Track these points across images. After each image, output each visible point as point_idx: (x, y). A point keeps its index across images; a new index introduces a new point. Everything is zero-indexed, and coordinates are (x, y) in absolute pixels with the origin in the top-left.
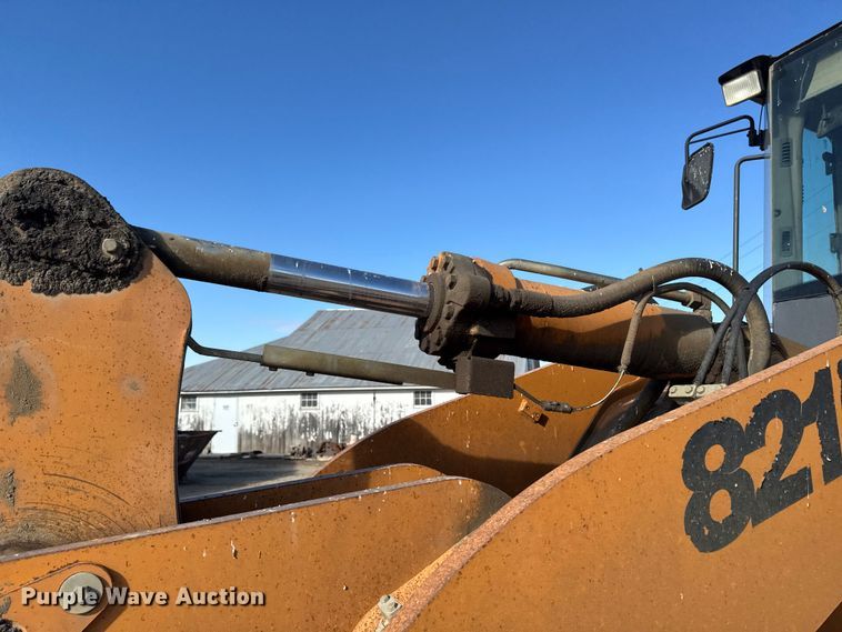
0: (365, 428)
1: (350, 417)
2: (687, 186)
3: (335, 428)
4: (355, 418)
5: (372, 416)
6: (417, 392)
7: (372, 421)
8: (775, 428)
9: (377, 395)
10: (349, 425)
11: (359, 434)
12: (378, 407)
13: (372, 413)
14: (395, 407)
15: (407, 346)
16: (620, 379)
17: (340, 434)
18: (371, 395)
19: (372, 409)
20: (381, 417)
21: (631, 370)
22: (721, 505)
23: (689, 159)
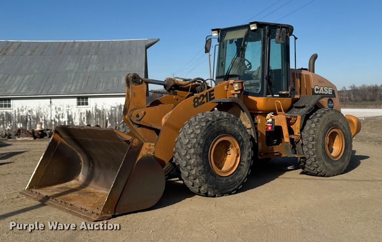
0: (45, 120)
1: (35, 113)
2: (206, 48)
3: (24, 120)
4: (38, 114)
5: (49, 113)
6: (78, 98)
7: (49, 116)
8: (202, 98)
9: (52, 100)
10: (34, 118)
11: (41, 124)
12: (53, 107)
13: (49, 111)
14: (65, 107)
15: (67, 69)
16: (189, 93)
17: (28, 124)
18: (49, 100)
19: (49, 108)
20: (55, 114)
21: (190, 92)
22: (196, 104)
23: (207, 42)
